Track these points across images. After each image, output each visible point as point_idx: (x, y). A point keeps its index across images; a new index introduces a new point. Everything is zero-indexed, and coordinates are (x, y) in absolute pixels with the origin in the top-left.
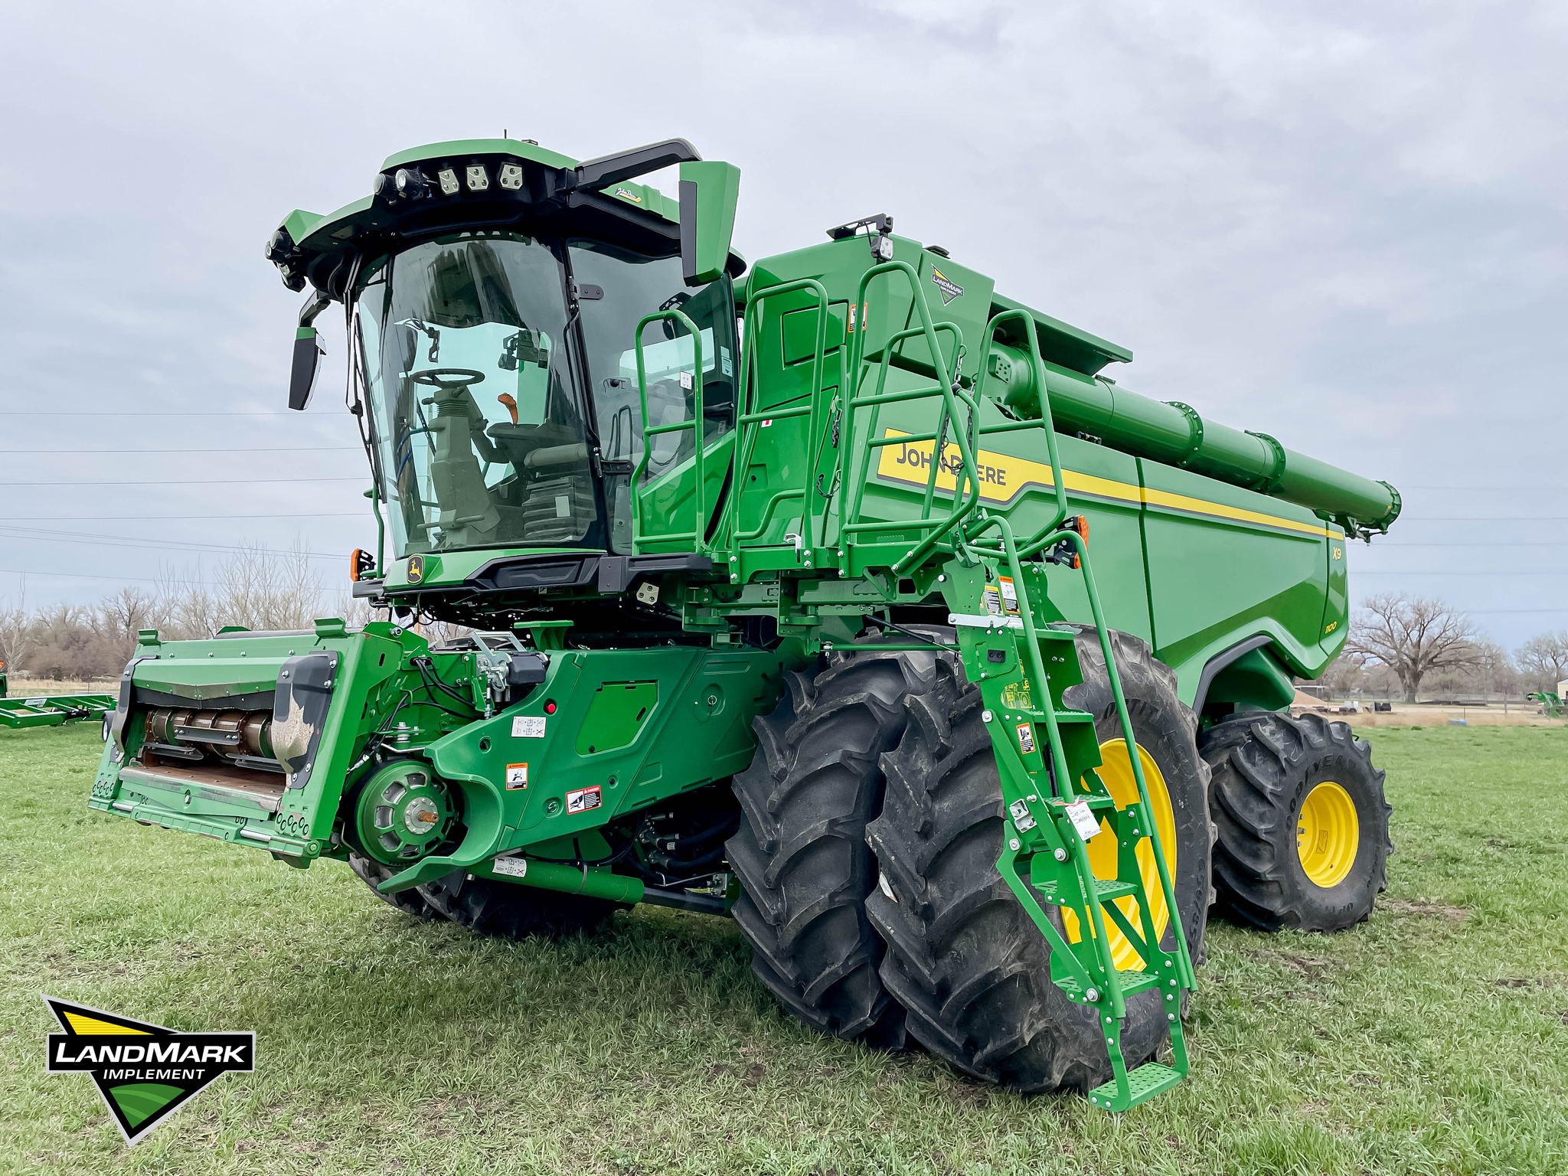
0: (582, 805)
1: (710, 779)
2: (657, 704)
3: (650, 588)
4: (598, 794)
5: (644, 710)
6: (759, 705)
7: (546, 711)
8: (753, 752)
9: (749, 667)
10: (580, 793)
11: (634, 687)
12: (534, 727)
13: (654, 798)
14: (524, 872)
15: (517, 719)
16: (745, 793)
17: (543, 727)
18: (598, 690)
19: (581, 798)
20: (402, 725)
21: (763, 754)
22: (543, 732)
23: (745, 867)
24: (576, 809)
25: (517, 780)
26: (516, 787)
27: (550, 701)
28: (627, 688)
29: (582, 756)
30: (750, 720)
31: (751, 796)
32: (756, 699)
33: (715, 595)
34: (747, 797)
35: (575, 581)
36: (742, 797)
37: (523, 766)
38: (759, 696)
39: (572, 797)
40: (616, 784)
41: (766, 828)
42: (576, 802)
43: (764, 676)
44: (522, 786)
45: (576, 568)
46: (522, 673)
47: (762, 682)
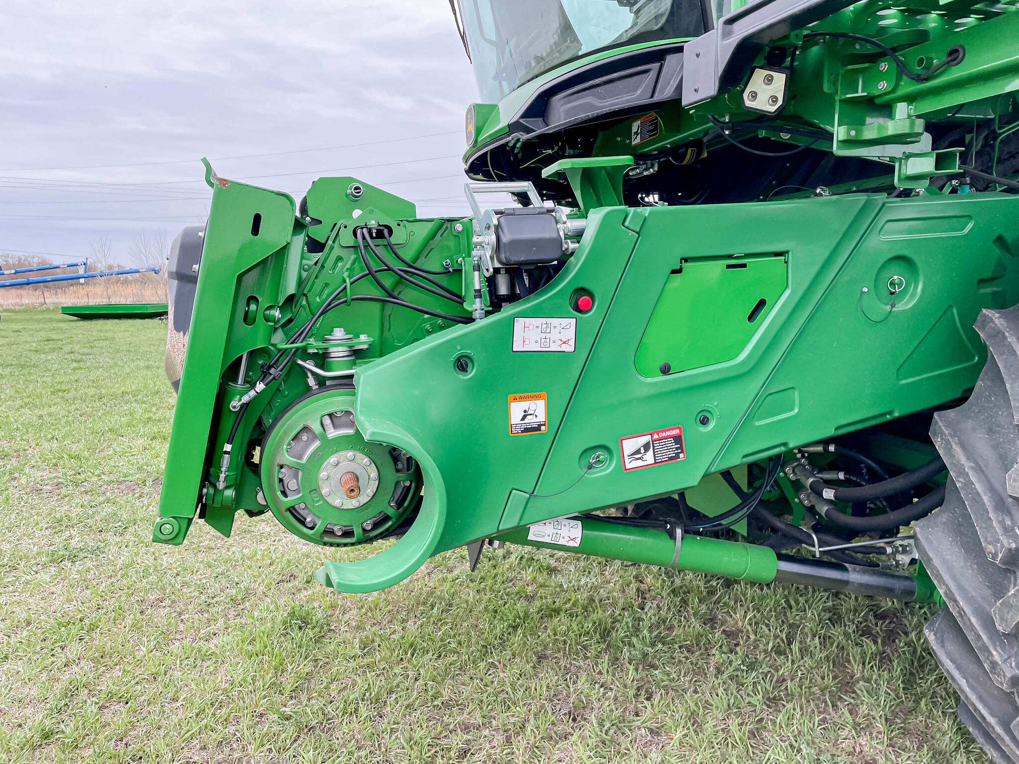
0: (649, 458)
1: (890, 413)
2: (787, 293)
3: (769, 80)
4: (678, 439)
5: (761, 303)
6: (987, 290)
7: (578, 309)
8: (975, 372)
9: (970, 225)
10: (648, 438)
11: (744, 266)
12: (555, 335)
13: (785, 444)
14: (578, 540)
15: (519, 323)
16: (957, 449)
17: (570, 334)
18: (674, 272)
19: (646, 447)
20: (339, 333)
21: (998, 377)
22: (572, 342)
23: (954, 578)
24: (639, 463)
25: (529, 419)
26: (527, 430)
27: (582, 291)
28: (728, 266)
29: (649, 380)
30: (970, 317)
31: (970, 458)
32: (982, 282)
33: (902, 70)
34: (963, 459)
35: (652, 97)
36: (952, 456)
37: (538, 397)
38: (989, 275)
39: (630, 446)
40: (712, 425)
41: (1002, 523)
42: (638, 452)
43: (1000, 240)
44: (538, 429)
45: (652, 75)
46: (514, 243)
47: (996, 252)
